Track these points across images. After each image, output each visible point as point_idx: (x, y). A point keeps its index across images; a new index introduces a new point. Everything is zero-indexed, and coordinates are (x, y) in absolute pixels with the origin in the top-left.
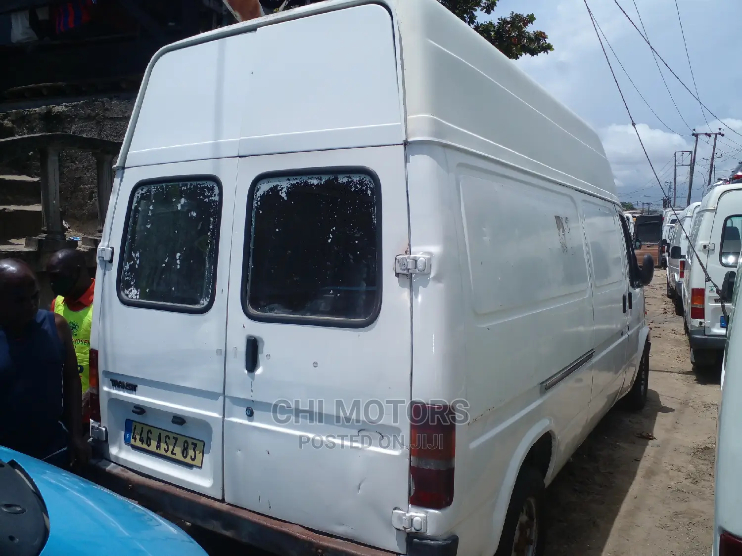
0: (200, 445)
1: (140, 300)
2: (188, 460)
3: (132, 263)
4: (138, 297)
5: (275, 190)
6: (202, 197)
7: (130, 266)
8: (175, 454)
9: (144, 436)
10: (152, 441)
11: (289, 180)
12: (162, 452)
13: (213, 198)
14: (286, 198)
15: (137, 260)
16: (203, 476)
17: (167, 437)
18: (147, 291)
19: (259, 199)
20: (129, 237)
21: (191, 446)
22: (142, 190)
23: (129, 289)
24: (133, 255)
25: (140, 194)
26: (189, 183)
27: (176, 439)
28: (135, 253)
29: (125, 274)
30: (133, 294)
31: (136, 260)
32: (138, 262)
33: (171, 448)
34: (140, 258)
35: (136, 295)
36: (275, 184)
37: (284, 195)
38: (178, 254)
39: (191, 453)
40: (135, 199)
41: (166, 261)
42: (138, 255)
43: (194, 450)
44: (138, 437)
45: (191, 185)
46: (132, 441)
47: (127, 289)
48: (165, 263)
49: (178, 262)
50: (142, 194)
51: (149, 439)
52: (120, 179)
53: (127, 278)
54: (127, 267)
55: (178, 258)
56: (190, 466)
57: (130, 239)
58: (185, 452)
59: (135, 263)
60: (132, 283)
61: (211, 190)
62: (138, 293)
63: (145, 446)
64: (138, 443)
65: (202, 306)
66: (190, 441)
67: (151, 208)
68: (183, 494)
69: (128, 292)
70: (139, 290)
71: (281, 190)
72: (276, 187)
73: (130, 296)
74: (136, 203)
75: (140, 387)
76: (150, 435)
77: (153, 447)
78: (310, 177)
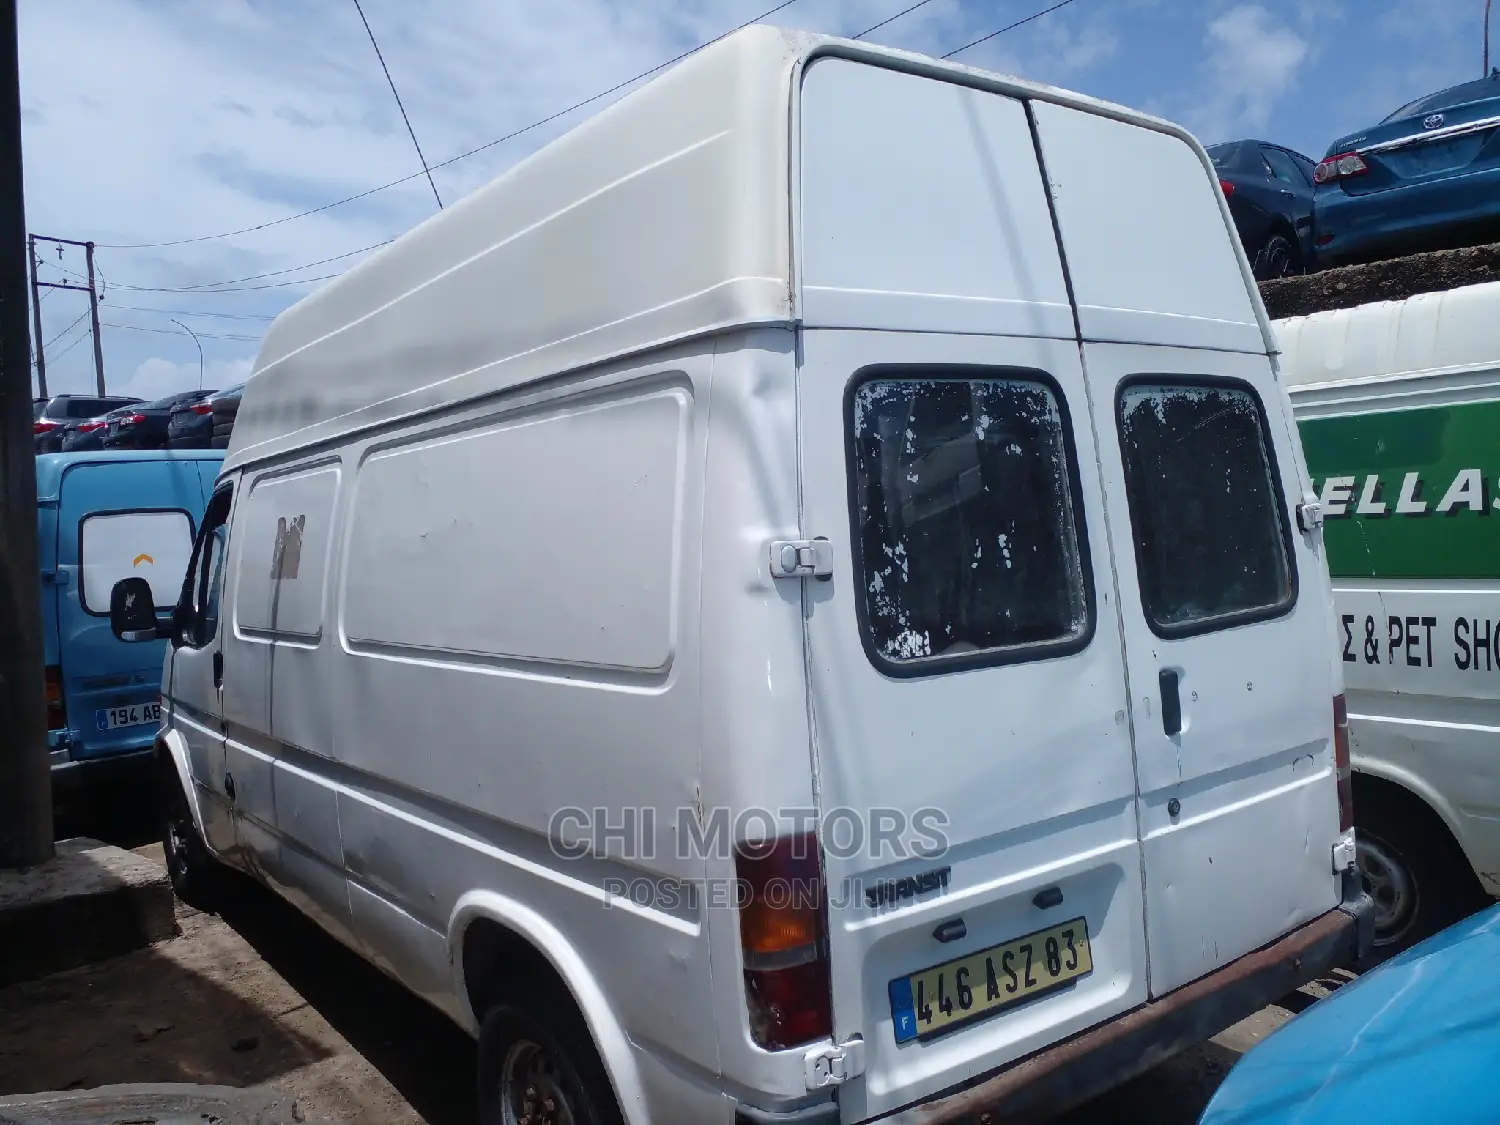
0: (1076, 927)
1: (934, 658)
2: (1065, 974)
3: (888, 571)
4: (928, 650)
5: (1146, 407)
6: (1024, 414)
7: (884, 578)
8: (1034, 982)
9: (951, 991)
10: (974, 992)
11: (1163, 392)
12: (1005, 996)
13: (1047, 417)
14: (1164, 421)
15: (903, 562)
16: (1103, 982)
17: (1008, 955)
18: (948, 630)
19: (1128, 421)
20: (865, 508)
21: (1062, 942)
22: (873, 390)
23: (899, 638)
24: (888, 551)
25: (869, 400)
26: (991, 383)
27: (1027, 949)
28: (893, 546)
29: (876, 604)
30: (913, 643)
31: (898, 562)
32: (905, 567)
33: (1021, 974)
34: (911, 556)
35: (922, 647)
36: (1147, 395)
37: (1160, 416)
38: (1002, 538)
39: (1066, 955)
40: (859, 413)
41: (979, 555)
42: (900, 549)
43: (1070, 946)
44: (934, 1006)
45: (995, 386)
46: (922, 1027)
47: (894, 639)
48: (976, 560)
49: (1006, 553)
50: (874, 402)
51: (963, 989)
52: (793, 353)
53: (885, 611)
54: (878, 583)
55: (1002, 545)
56: (1069, 984)
57: (868, 513)
58: (1053, 962)
59: (897, 570)
60: (902, 620)
61: (1040, 400)
62: (927, 642)
63: (959, 1014)
64: (939, 1019)
65: (1076, 637)
66: (1057, 934)
67: (910, 434)
68: (1084, 1043)
69: (897, 645)
70: (927, 633)
71: (1156, 407)
72: (1148, 401)
73: (905, 653)
74: (862, 423)
75: (957, 869)
76: (965, 981)
77: (980, 1000)
78: (1188, 388)
